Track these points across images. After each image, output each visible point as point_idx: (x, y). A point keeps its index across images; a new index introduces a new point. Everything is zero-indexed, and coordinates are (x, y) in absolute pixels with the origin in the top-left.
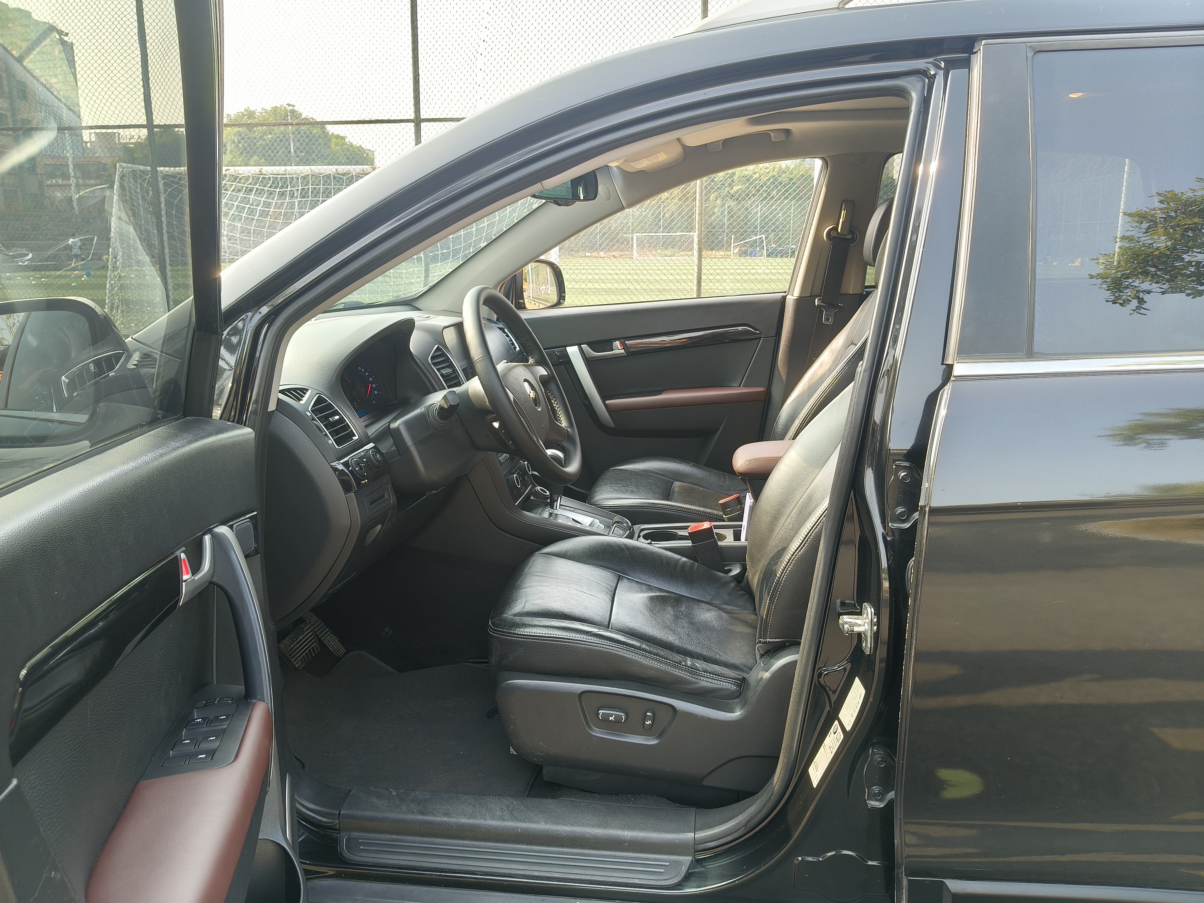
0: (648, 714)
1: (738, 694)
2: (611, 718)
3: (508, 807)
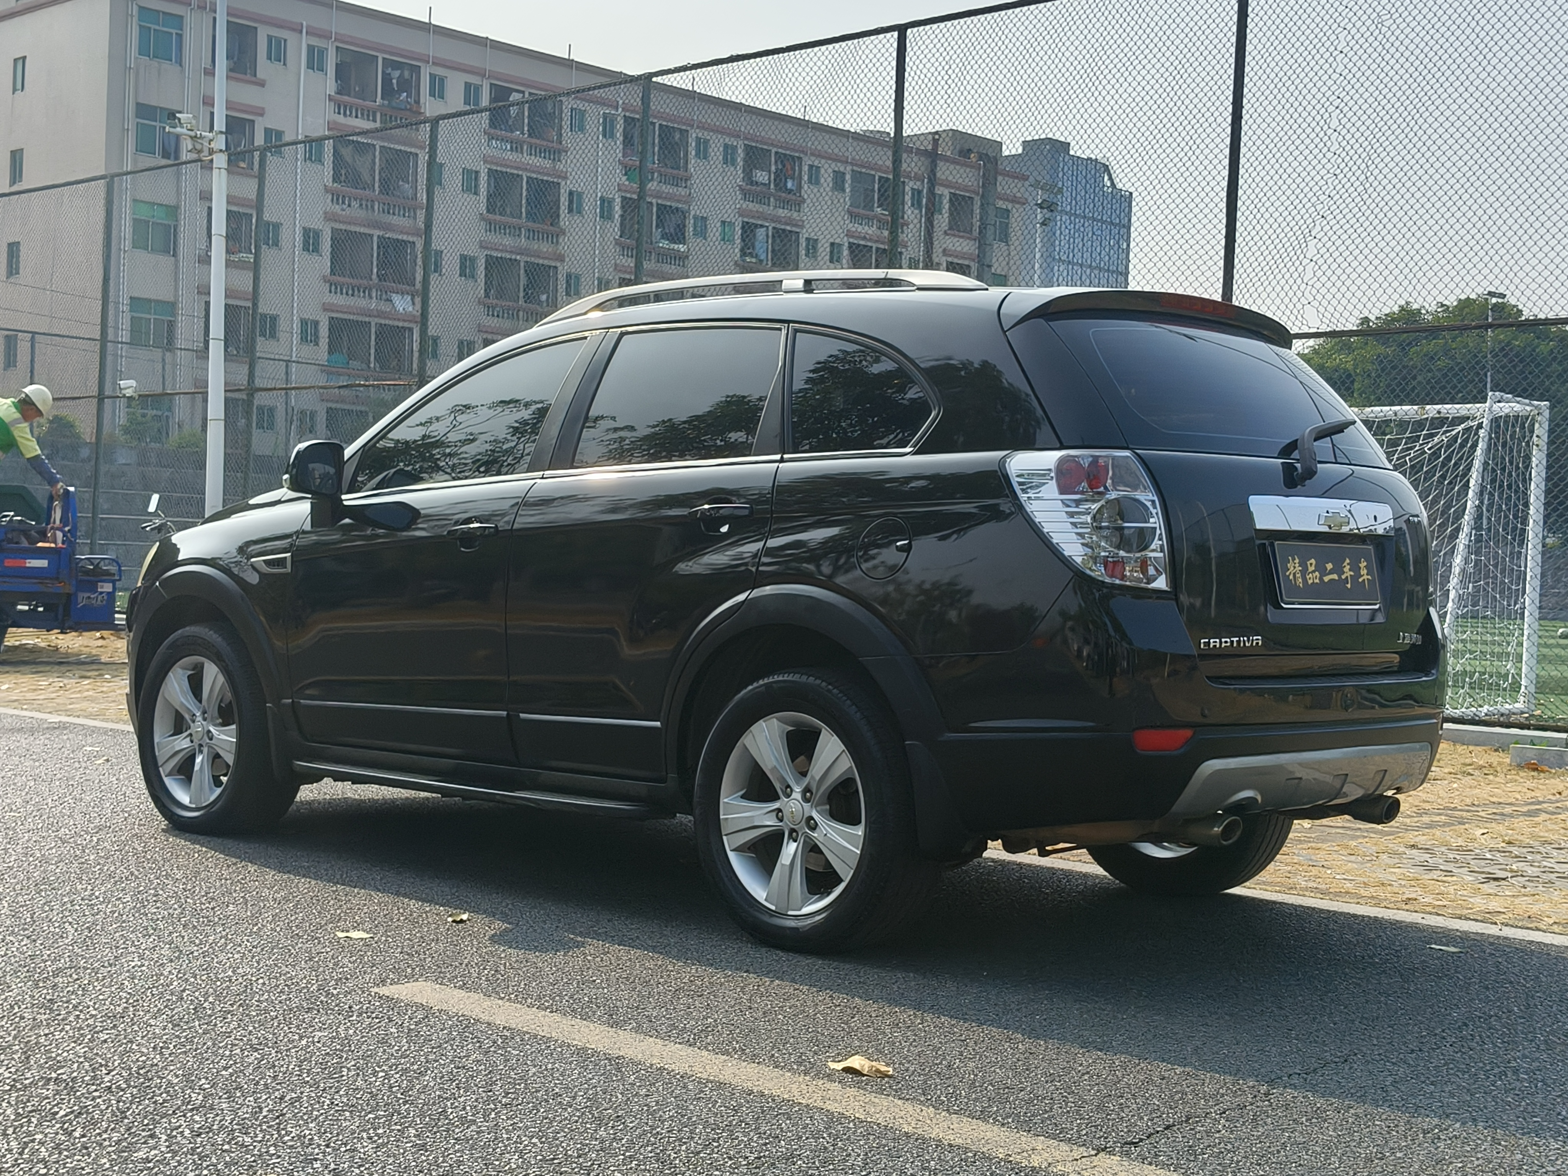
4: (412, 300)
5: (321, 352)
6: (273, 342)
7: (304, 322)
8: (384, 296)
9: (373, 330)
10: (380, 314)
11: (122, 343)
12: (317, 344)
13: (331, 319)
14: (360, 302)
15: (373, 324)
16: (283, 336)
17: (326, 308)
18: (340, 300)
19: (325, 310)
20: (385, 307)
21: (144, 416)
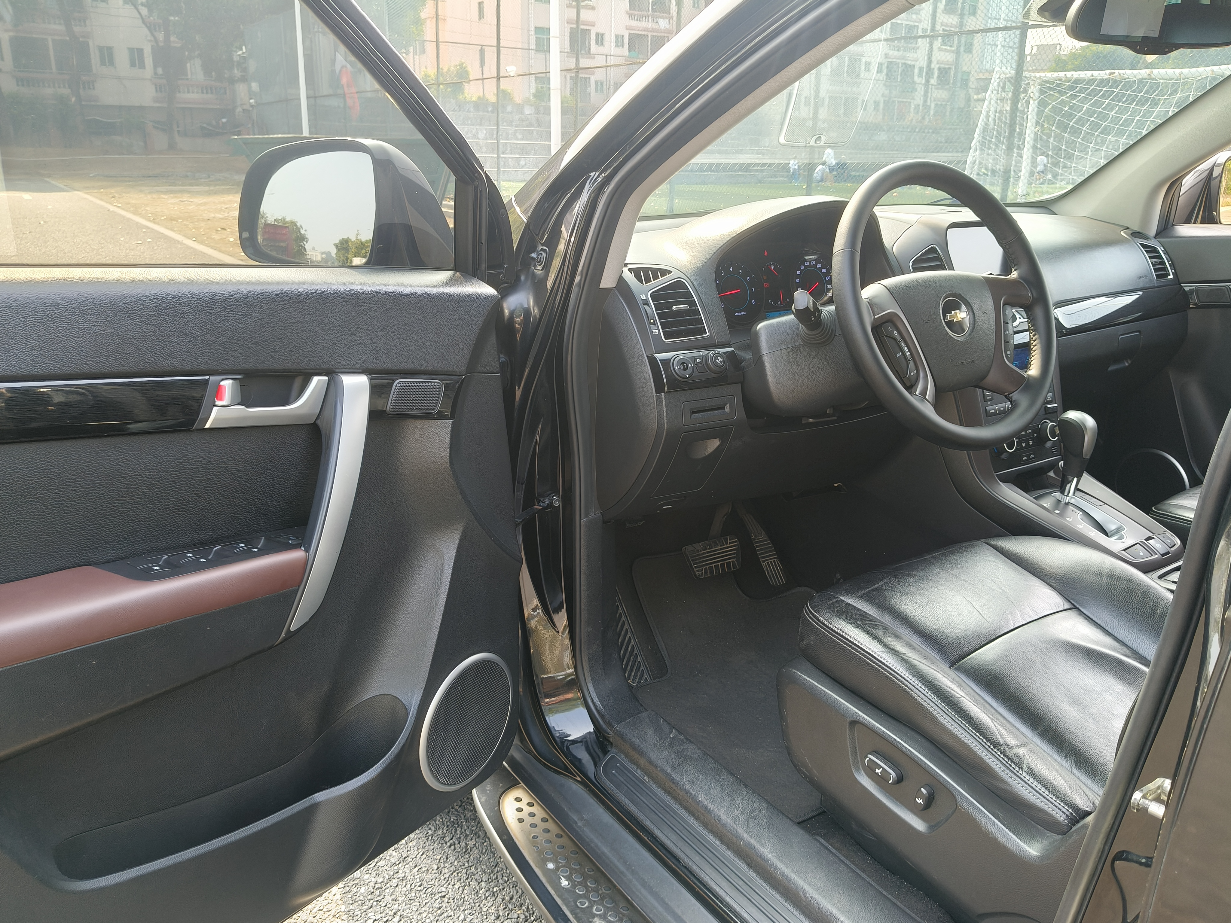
0: (922, 789)
1: (1065, 829)
2: (877, 771)
3: (753, 810)
4: (669, 21)
5: (625, 51)
6: (602, 47)
7: (617, 37)
8: (655, 21)
9: (650, 39)
10: (653, 30)
11: (532, 50)
12: (623, 47)
13: (630, 34)
14: (643, 24)
15: (649, 36)
16: (606, 43)
17: (628, 28)
18: (634, 23)
19: (627, 29)
20: (655, 26)
21: (542, 88)
